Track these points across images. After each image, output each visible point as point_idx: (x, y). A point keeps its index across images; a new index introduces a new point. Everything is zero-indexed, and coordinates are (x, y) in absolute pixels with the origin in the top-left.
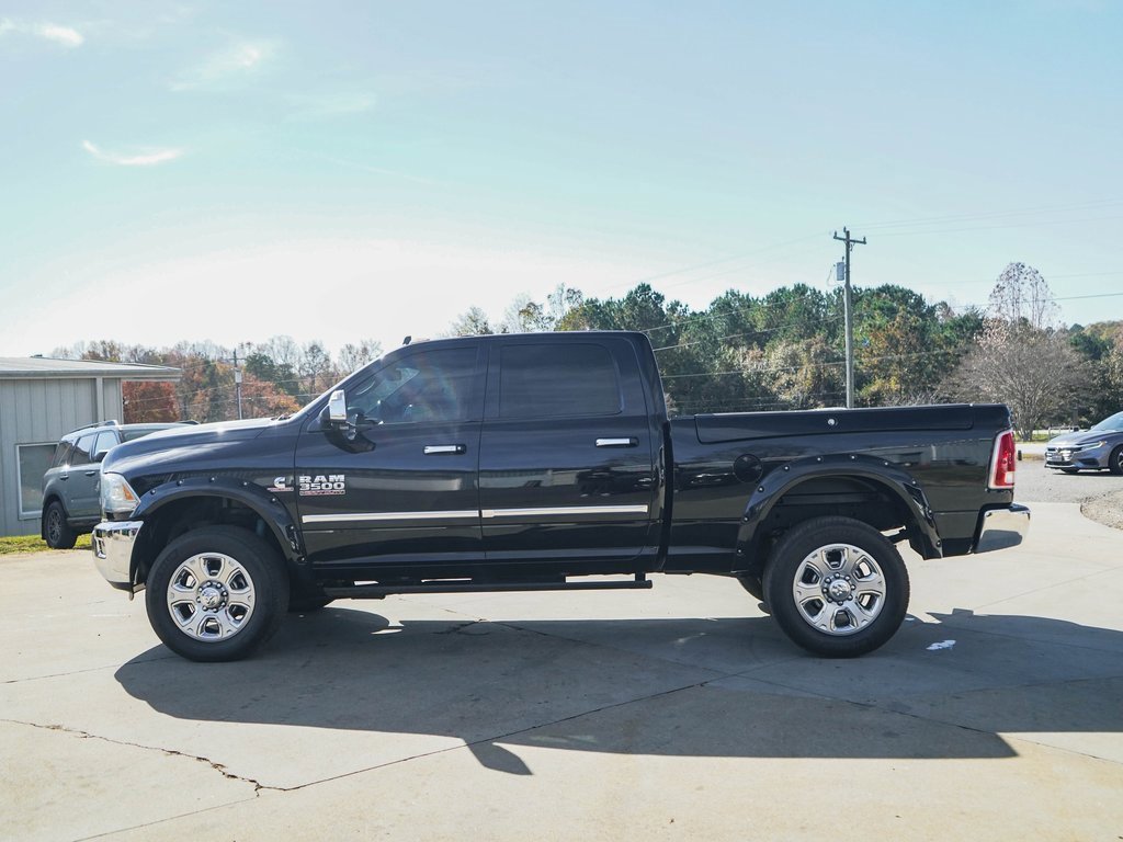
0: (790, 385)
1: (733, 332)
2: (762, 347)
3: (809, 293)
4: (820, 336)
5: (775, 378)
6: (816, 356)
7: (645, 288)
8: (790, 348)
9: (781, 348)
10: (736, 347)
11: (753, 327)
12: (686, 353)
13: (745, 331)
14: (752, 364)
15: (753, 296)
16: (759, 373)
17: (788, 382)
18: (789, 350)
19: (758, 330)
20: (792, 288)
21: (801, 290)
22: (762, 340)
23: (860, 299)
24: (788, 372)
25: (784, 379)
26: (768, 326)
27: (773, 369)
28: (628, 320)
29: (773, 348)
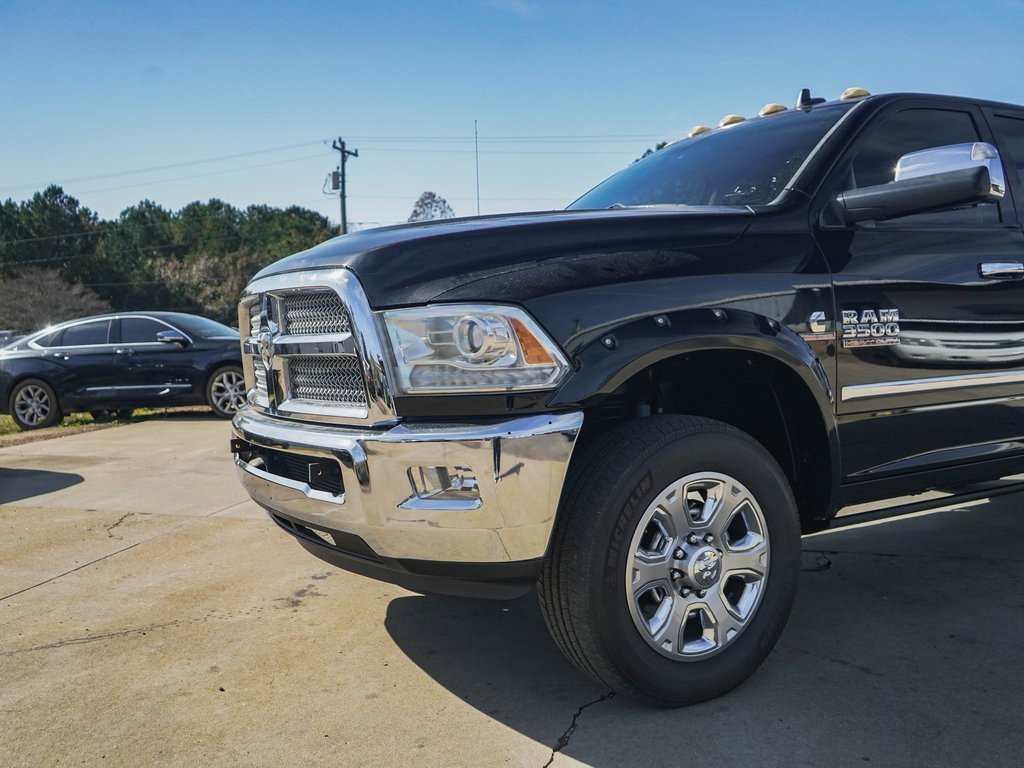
0: (215, 296)
1: (149, 243)
2: (180, 258)
3: (223, 209)
4: (244, 250)
5: (198, 290)
6: (242, 268)
7: (55, 192)
8: (212, 260)
9: (202, 261)
10: (154, 258)
11: (170, 239)
12: (102, 262)
13: (162, 243)
14: (175, 276)
15: (166, 208)
16: (182, 284)
17: (214, 294)
18: (210, 264)
19: (175, 242)
20: (207, 203)
21: (215, 205)
22: (181, 253)
23: (271, 218)
24: (211, 284)
25: (209, 290)
26: (185, 239)
27: (195, 280)
28: (36, 224)
29: (194, 260)
